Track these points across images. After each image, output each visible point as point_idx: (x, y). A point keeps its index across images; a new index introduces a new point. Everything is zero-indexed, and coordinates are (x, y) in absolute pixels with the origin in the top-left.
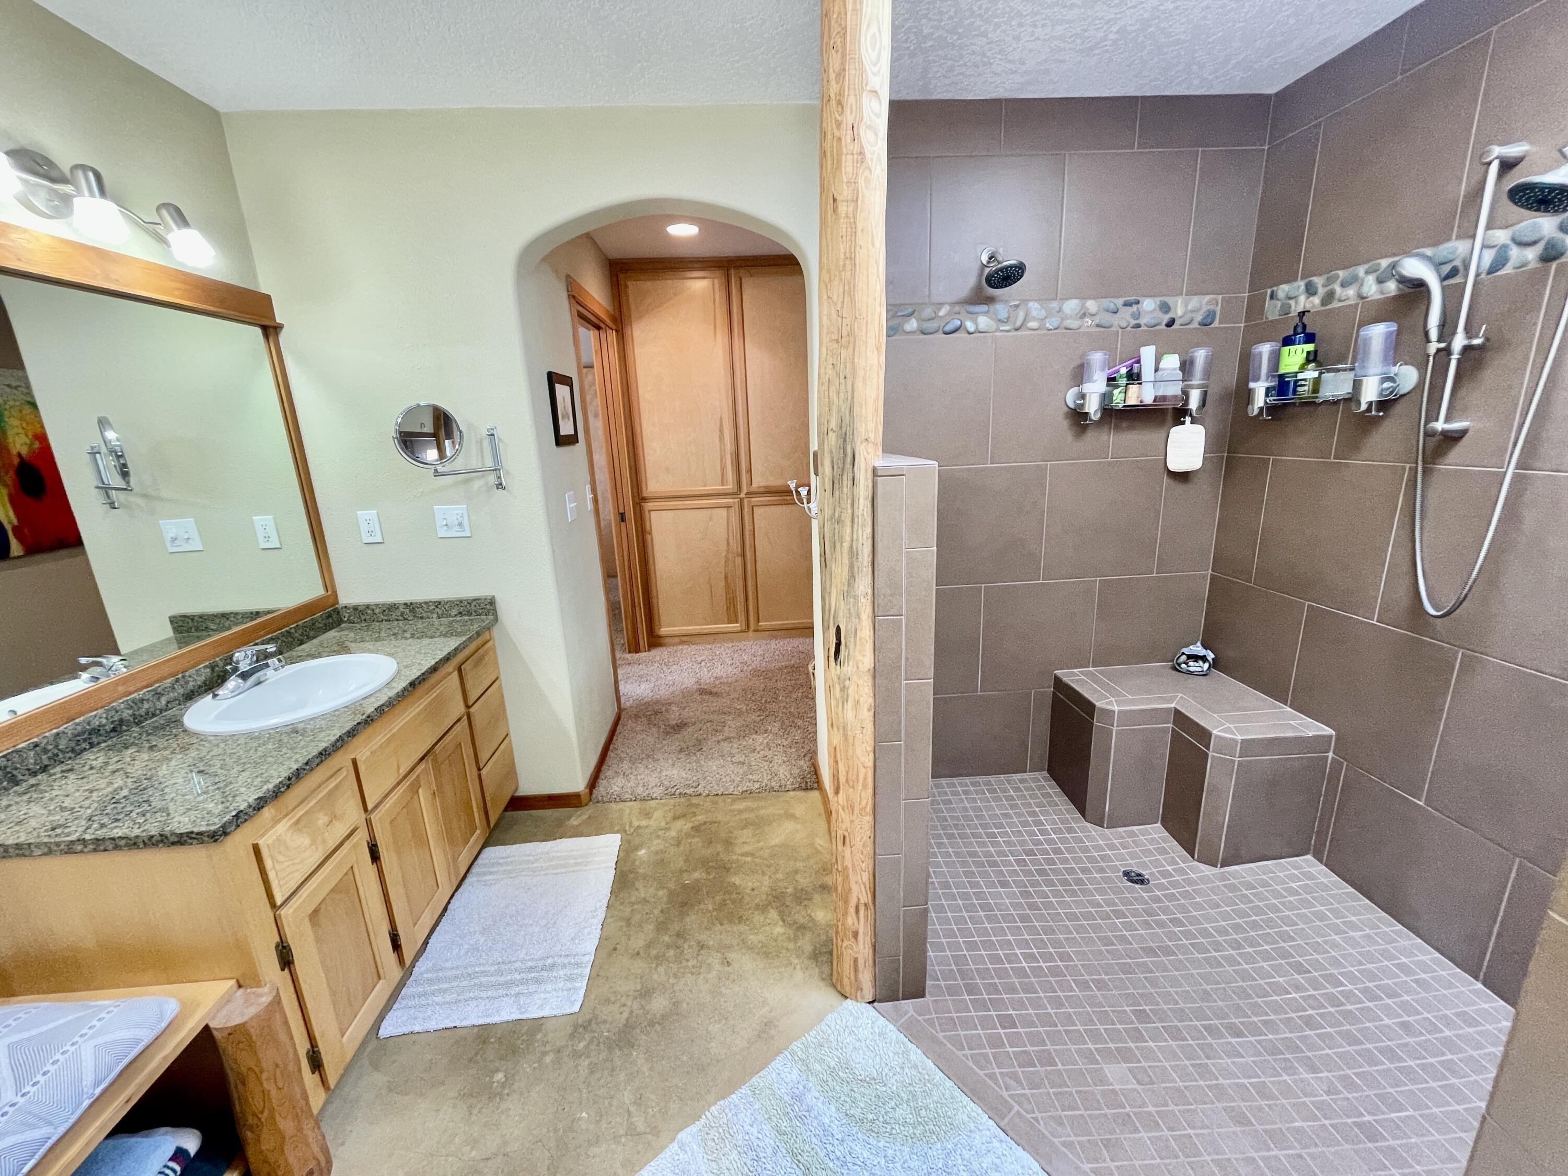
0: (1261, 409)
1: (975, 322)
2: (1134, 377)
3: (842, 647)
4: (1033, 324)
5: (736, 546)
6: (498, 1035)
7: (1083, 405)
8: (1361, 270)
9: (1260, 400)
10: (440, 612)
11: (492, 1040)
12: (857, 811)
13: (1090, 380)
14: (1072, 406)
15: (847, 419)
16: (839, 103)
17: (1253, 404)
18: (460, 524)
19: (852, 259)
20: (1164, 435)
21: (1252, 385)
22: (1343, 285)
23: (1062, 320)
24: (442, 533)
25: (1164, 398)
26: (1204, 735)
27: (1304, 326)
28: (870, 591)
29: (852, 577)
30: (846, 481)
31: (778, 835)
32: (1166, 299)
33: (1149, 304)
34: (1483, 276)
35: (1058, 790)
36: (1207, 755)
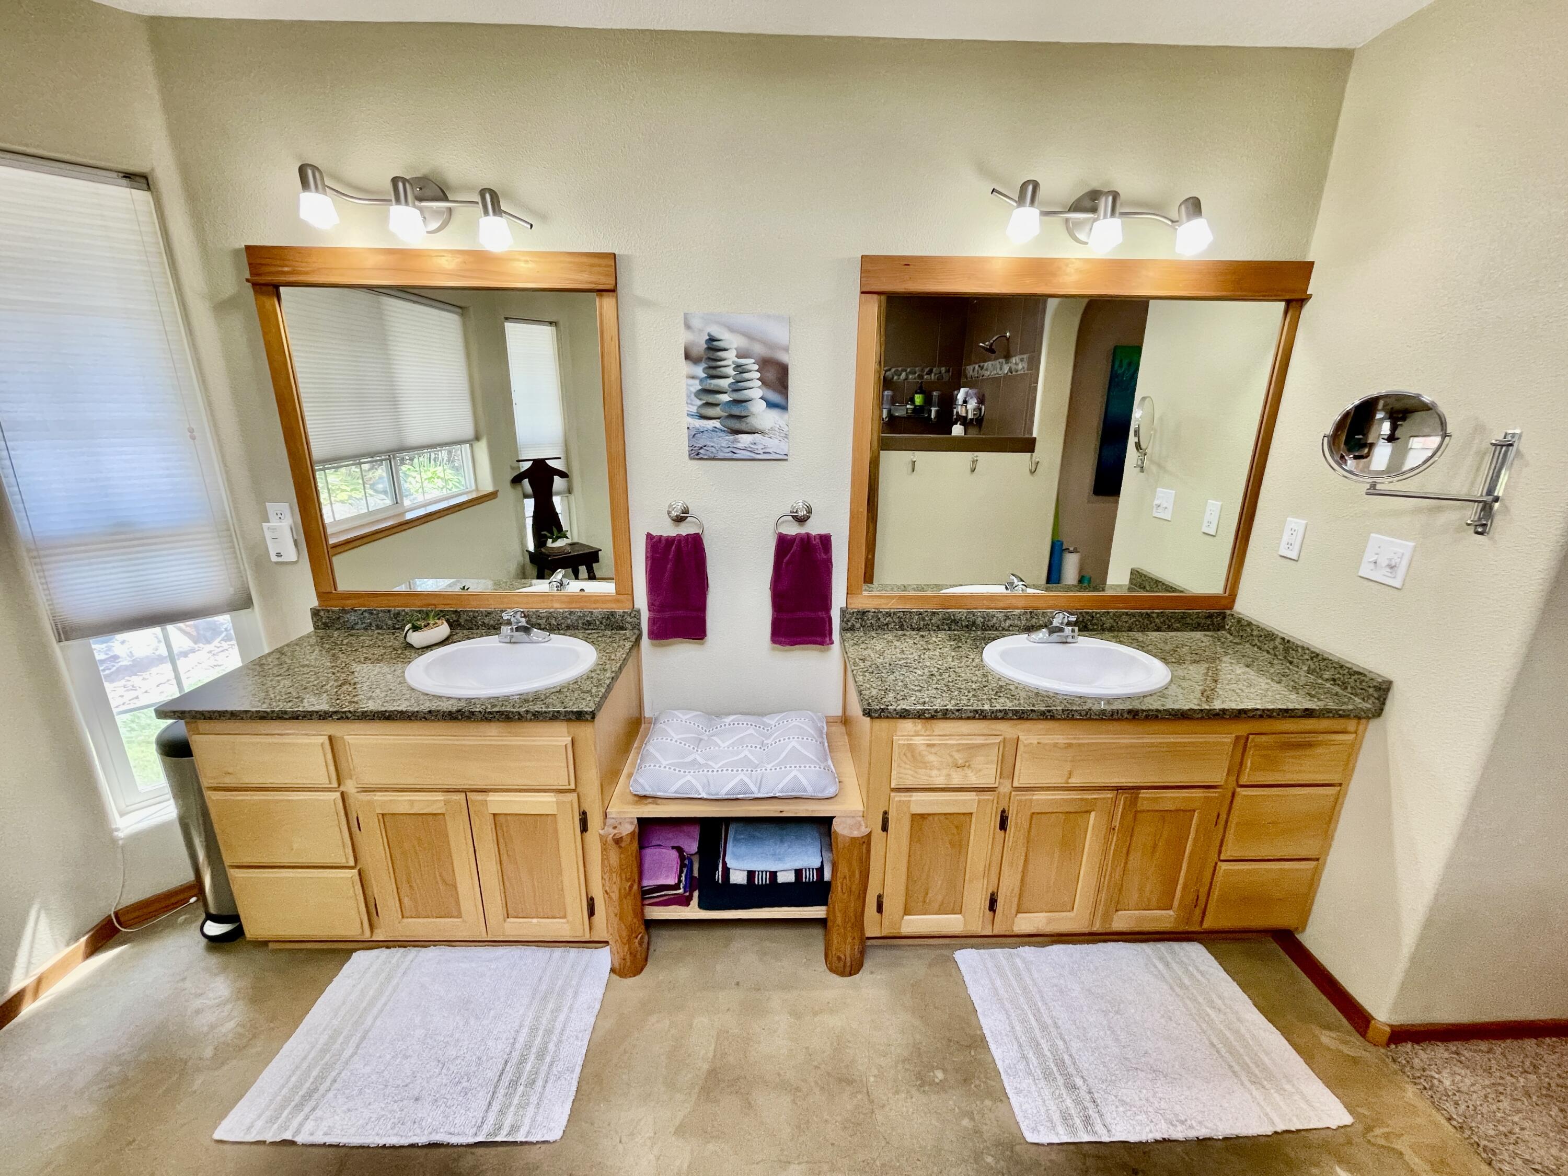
6: (978, 1057)
10: (1313, 667)
11: (973, 1053)
18: (1393, 568)
24: (1366, 570)
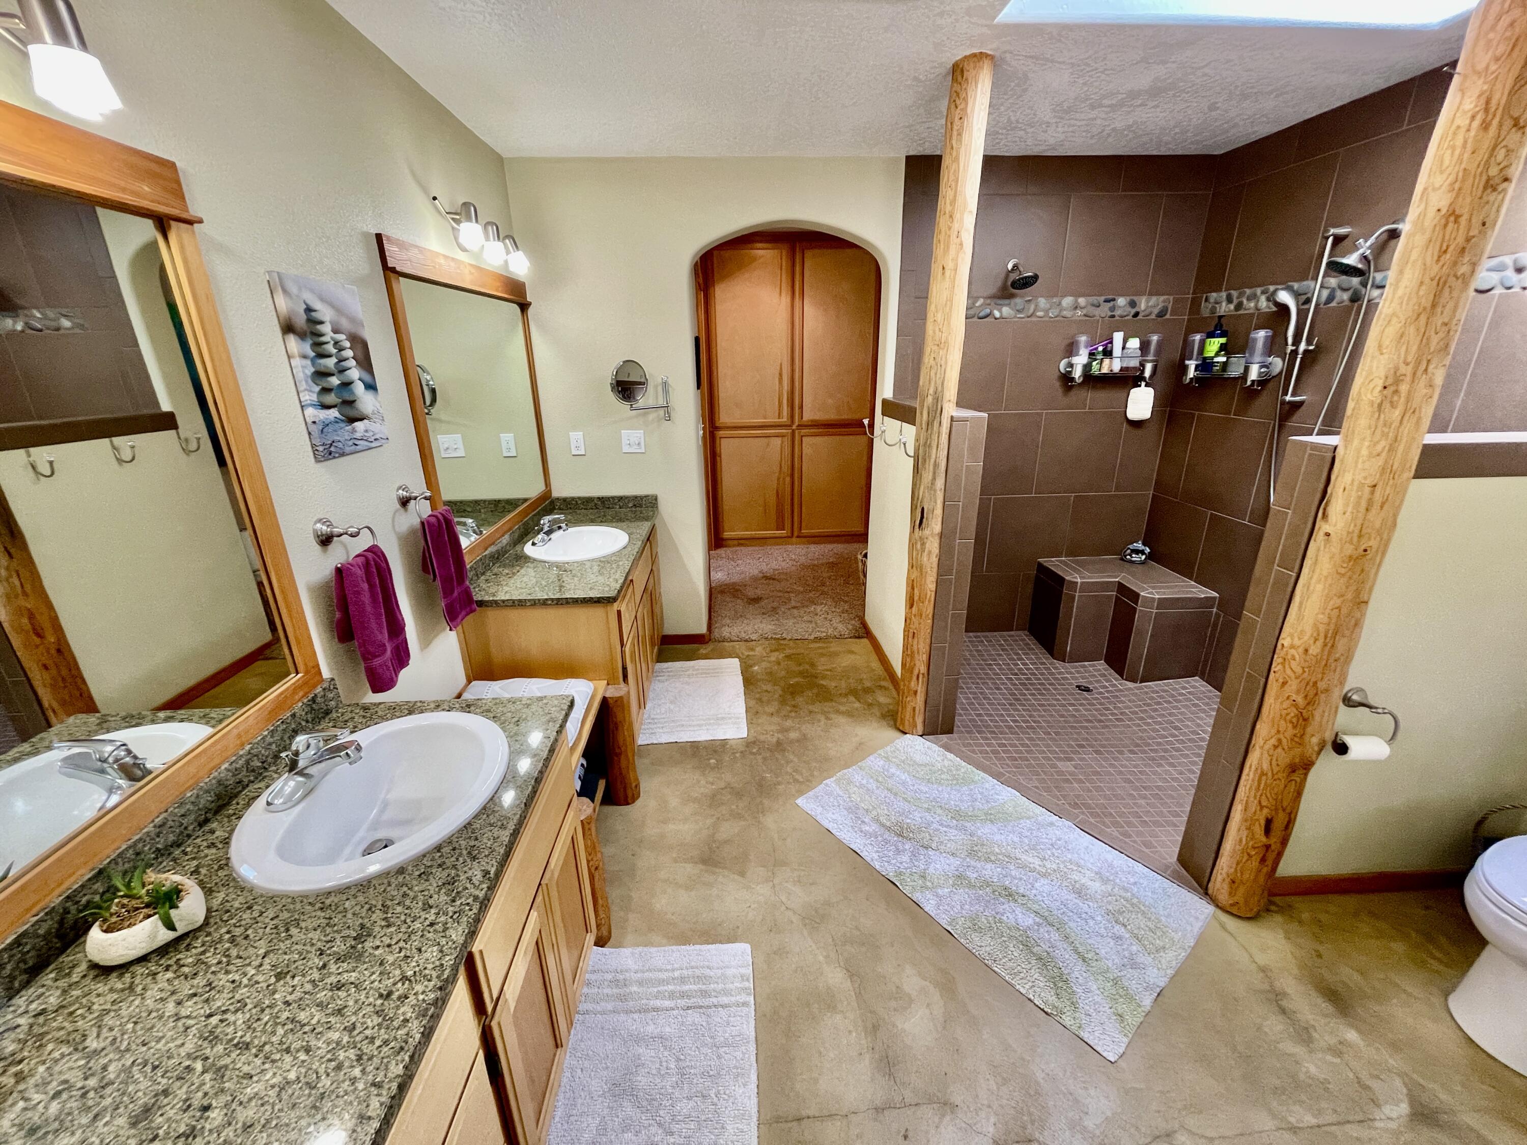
0: (1191, 379)
1: (1000, 311)
2: (1108, 353)
3: (924, 520)
4: (1040, 314)
5: (786, 469)
7: (1070, 372)
8: (1259, 291)
9: (1191, 373)
12: (924, 615)
13: (1077, 354)
14: (1062, 370)
15: (940, 389)
16: (951, 216)
17: (1186, 375)
18: (639, 444)
19: (951, 301)
20: (1126, 395)
21: (1187, 362)
22: (1249, 299)
23: (1061, 311)
24: (626, 449)
25: (1127, 369)
26: (1135, 596)
27: (1221, 326)
28: (943, 487)
29: (934, 479)
30: (936, 424)
31: (846, 661)
32: (1135, 298)
33: (1121, 301)
34: (1322, 306)
35: (1035, 641)
36: (1135, 609)
